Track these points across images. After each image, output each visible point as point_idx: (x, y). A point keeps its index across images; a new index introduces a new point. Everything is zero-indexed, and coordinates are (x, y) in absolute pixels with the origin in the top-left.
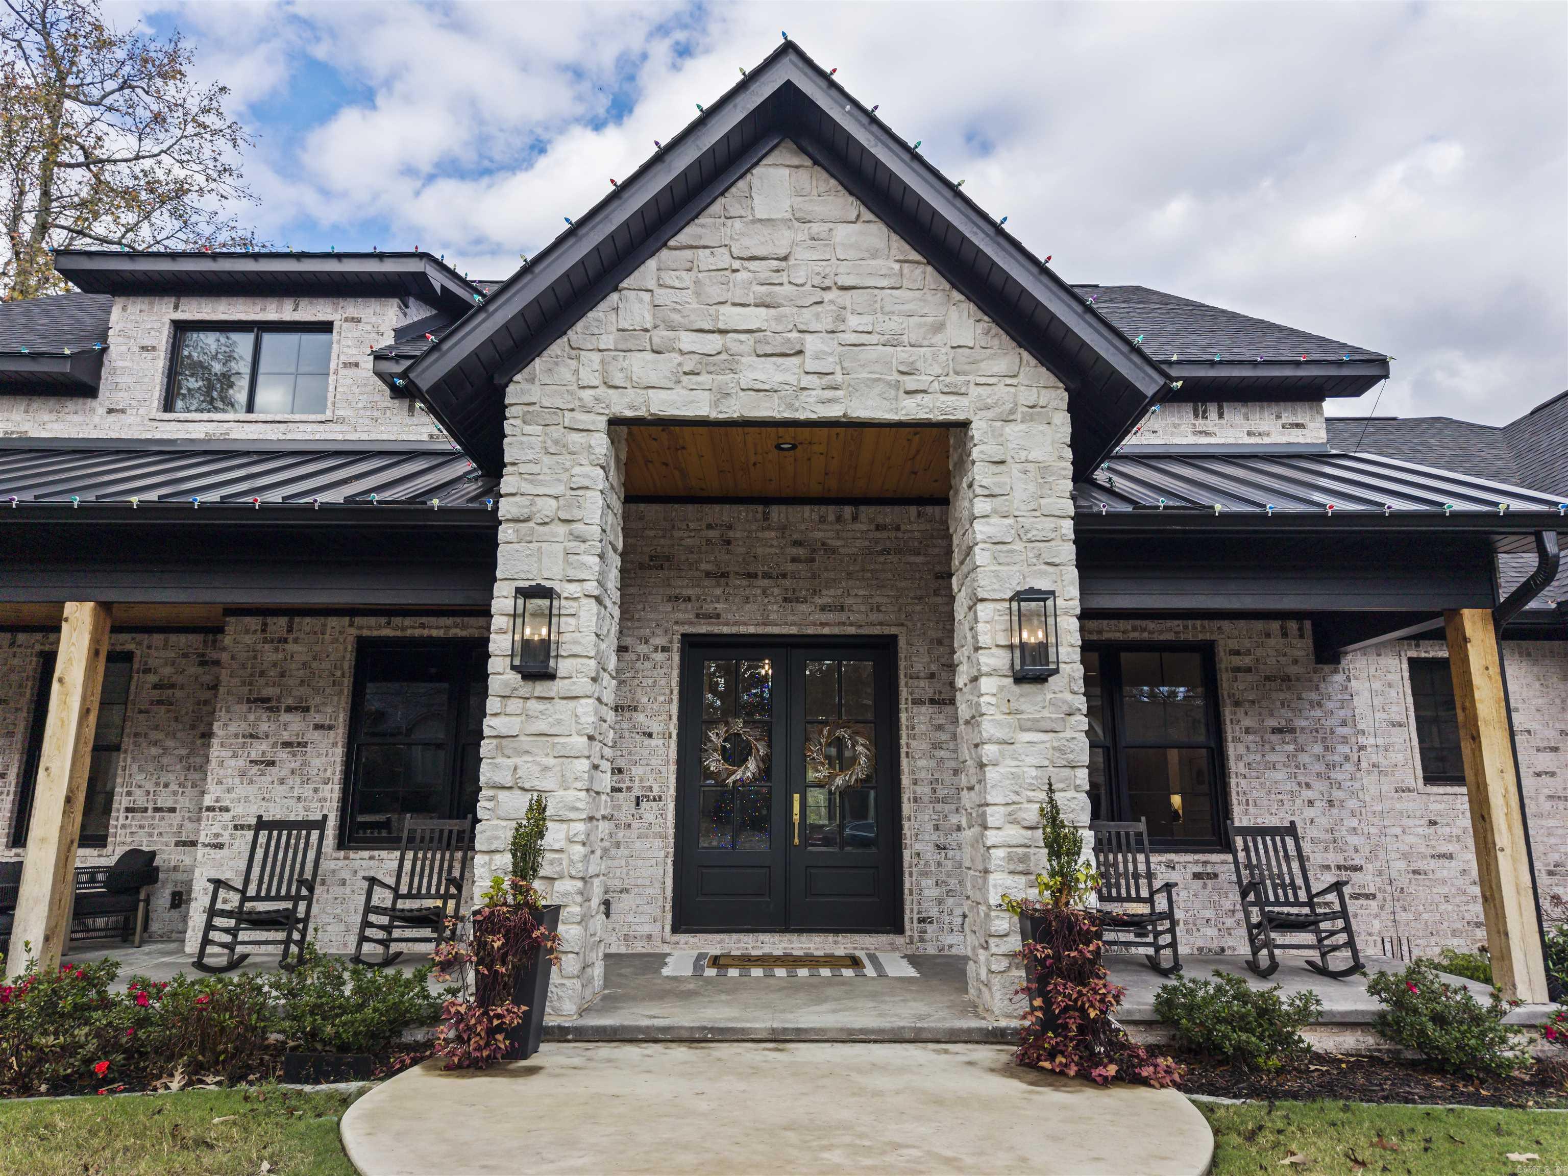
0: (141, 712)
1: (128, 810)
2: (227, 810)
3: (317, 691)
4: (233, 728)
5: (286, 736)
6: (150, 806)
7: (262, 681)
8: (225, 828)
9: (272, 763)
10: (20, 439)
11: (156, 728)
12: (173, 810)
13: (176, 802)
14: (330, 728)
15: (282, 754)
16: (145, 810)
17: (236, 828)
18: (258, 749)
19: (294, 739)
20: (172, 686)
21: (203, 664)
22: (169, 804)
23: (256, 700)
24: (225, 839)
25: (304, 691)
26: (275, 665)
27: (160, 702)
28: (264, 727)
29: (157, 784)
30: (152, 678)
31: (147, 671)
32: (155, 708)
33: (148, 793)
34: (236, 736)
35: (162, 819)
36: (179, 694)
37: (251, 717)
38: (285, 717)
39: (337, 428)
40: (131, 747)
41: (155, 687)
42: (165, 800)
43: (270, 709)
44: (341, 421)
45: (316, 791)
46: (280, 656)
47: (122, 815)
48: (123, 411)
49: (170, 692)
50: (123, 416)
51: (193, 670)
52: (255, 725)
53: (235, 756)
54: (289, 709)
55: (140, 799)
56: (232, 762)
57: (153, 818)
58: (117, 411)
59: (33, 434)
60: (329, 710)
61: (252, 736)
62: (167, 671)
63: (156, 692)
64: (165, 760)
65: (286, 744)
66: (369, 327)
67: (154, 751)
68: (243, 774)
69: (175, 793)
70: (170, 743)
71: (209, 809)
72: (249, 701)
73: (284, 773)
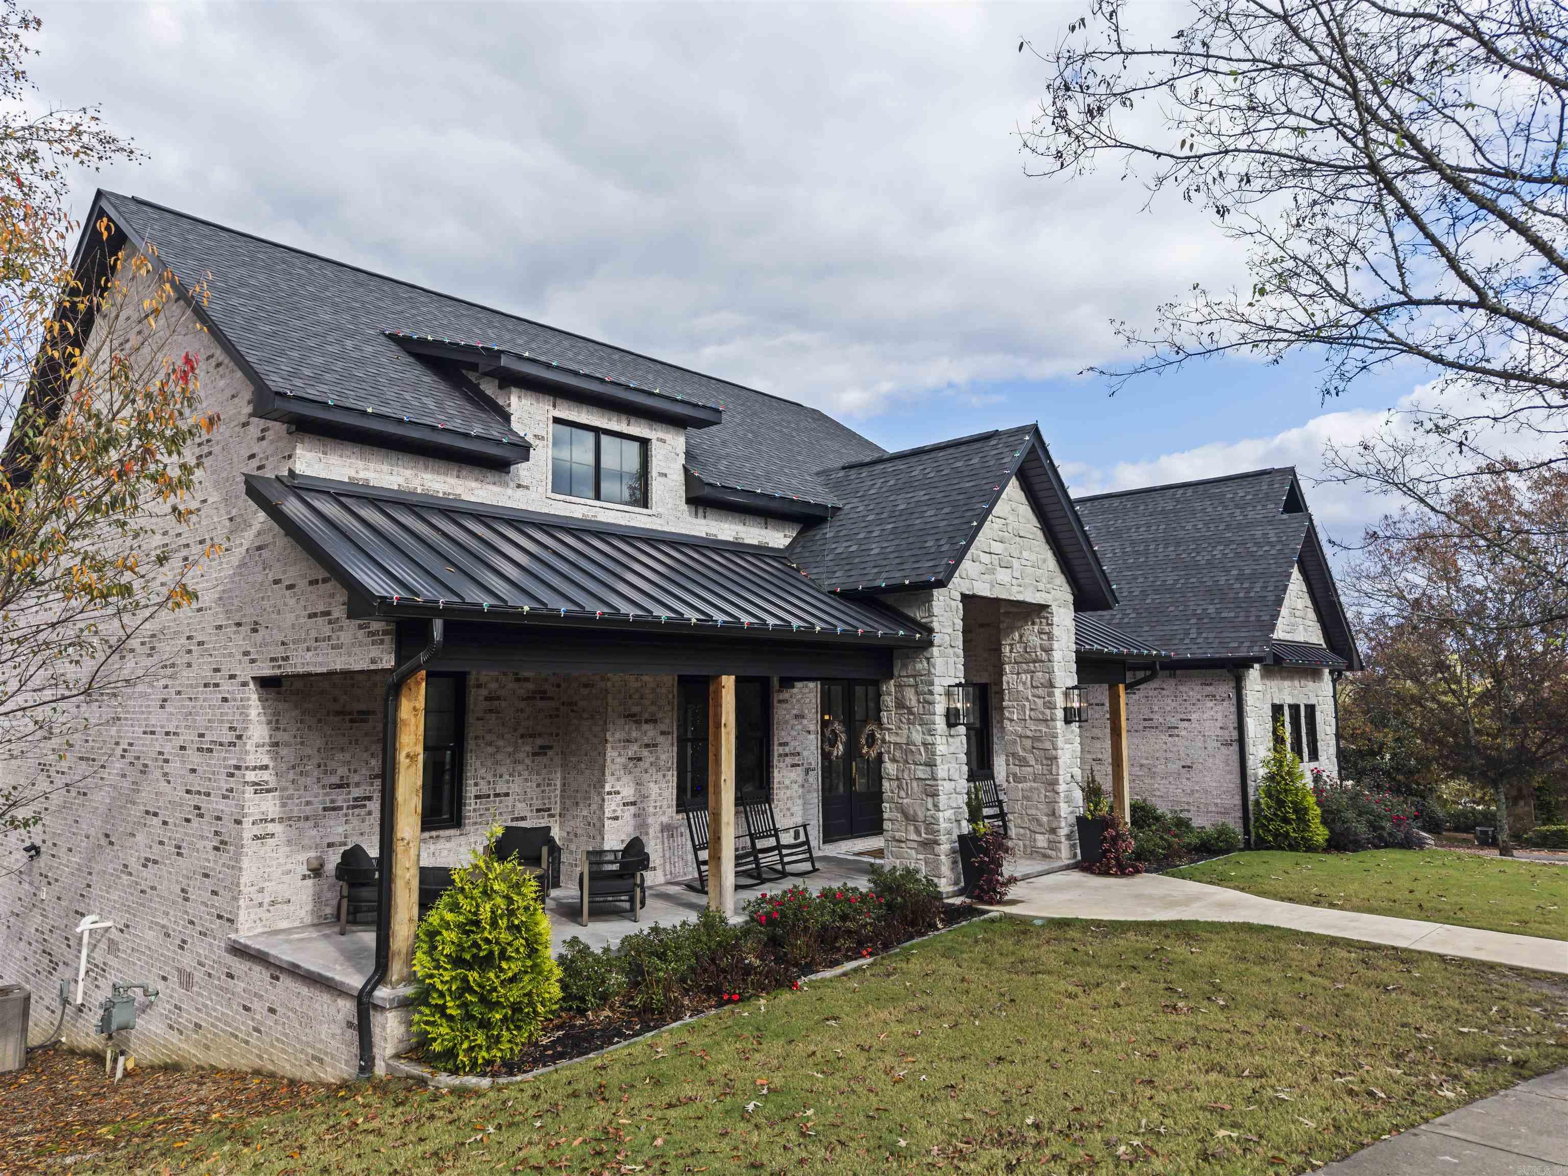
0: (478, 719)
1: (477, 797)
2: (618, 793)
3: (660, 707)
4: (617, 736)
5: (646, 740)
6: (492, 793)
7: (630, 702)
8: (618, 805)
9: (640, 759)
10: (455, 500)
11: (490, 731)
12: (507, 795)
13: (509, 788)
14: (668, 733)
15: (645, 753)
16: (489, 796)
17: (624, 805)
18: (632, 750)
19: (650, 742)
20: (498, 698)
21: (518, 680)
22: (505, 791)
23: (628, 716)
24: (619, 813)
25: (653, 708)
26: (637, 690)
27: (491, 711)
28: (634, 734)
29: (495, 776)
30: (484, 692)
31: (479, 686)
32: (488, 716)
33: (489, 782)
34: (620, 741)
35: (501, 802)
36: (503, 704)
37: (627, 727)
38: (645, 727)
39: (658, 521)
40: (474, 747)
41: (487, 699)
42: (501, 788)
43: (636, 722)
44: (659, 516)
45: (664, 776)
46: (639, 684)
47: (473, 801)
48: (527, 488)
49: (496, 703)
50: (525, 491)
51: (512, 685)
52: (629, 733)
53: (620, 755)
54: (647, 722)
55: (484, 788)
56: (618, 760)
57: (495, 802)
58: (523, 487)
59: (464, 497)
60: (667, 721)
61: (628, 741)
62: (494, 686)
63: (488, 703)
64: (499, 757)
65: (647, 746)
66: (670, 448)
67: (490, 750)
68: (625, 767)
69: (508, 782)
70: (501, 743)
71: (609, 793)
72: (625, 717)
73: (647, 765)
